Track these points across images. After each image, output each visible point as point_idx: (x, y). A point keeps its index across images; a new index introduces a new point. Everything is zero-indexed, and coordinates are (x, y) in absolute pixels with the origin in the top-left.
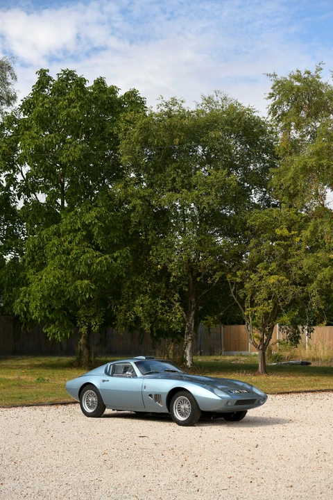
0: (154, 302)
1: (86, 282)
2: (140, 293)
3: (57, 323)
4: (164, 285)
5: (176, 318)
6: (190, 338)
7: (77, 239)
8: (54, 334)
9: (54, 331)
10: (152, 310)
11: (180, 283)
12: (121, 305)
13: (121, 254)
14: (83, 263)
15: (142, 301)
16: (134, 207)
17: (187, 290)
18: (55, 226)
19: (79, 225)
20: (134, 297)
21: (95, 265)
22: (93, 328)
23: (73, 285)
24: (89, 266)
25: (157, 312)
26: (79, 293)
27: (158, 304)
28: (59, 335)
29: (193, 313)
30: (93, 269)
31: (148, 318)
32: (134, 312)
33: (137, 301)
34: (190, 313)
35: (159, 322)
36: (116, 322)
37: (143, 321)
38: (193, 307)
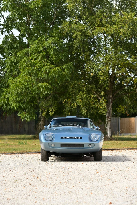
0: (89, 97)
1: (45, 84)
2: (79, 91)
3: (27, 110)
4: (94, 86)
5: (102, 106)
6: (109, 120)
7: (40, 57)
8: (25, 117)
9: (25, 115)
10: (87, 101)
11: (104, 85)
12: (68, 99)
13: (67, 66)
14: (44, 72)
15: (81, 96)
16: (76, 37)
17: (109, 89)
18: (26, 49)
19: (41, 49)
20: (76, 94)
21: (51, 73)
22: (50, 113)
23: (37, 86)
24: (47, 74)
25: (90, 103)
26: (41, 91)
27: (91, 98)
28: (28, 118)
29: (111, 104)
30: (50, 76)
31: (85, 107)
32: (76, 103)
33: (78, 96)
34: (109, 104)
35: (92, 109)
36: (65, 110)
37: (81, 109)
38: (111, 100)
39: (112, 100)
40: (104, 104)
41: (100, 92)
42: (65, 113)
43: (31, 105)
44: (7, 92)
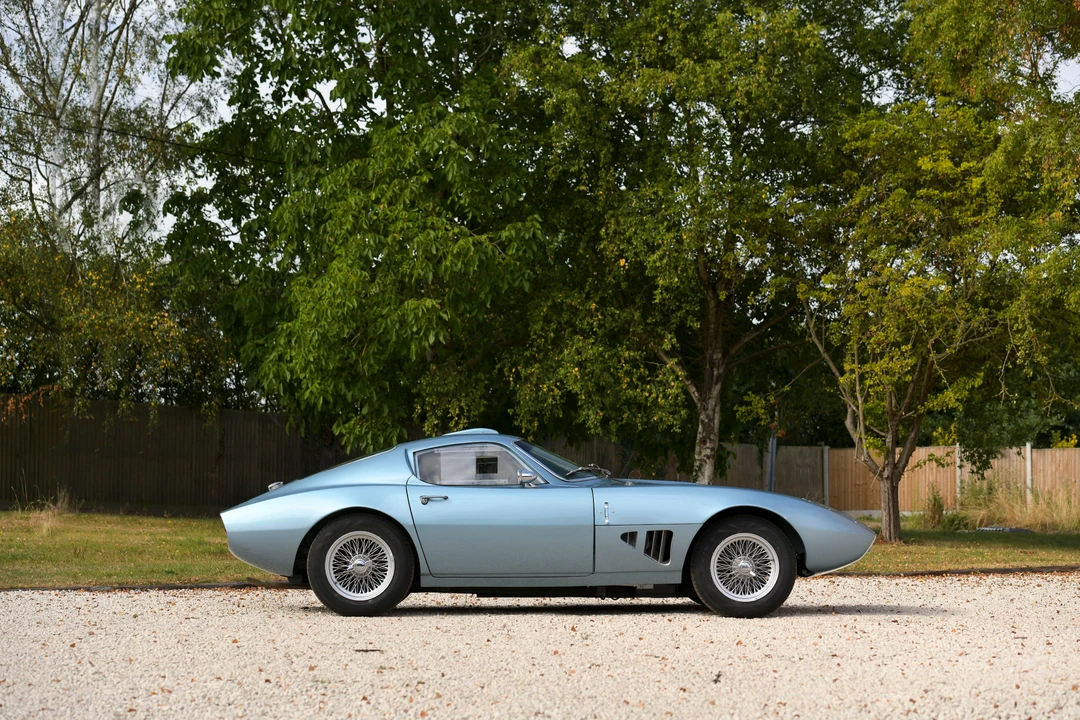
0: (611, 357)
1: (429, 303)
3: (365, 411)
4: (637, 315)
5: (666, 397)
6: (708, 452)
7: (408, 193)
8: (358, 439)
9: (357, 431)
10: (606, 375)
11: (680, 308)
12: (526, 366)
13: (518, 231)
14: (421, 253)
15: (577, 352)
16: (558, 108)
17: (697, 325)
20: (558, 343)
21: (450, 257)
22: (453, 424)
23: (398, 312)
24: (435, 262)
25: (618, 381)
26: (412, 333)
27: (619, 361)
28: (370, 441)
29: (716, 390)
30: (446, 271)
31: (596, 398)
32: (559, 381)
33: (566, 352)
34: (710, 389)
35: (625, 408)
36: (516, 408)
37: (582, 405)
38: (715, 373)
39: (721, 371)
41: (659, 339)
42: (516, 423)
43: (382, 389)
44: (290, 335)
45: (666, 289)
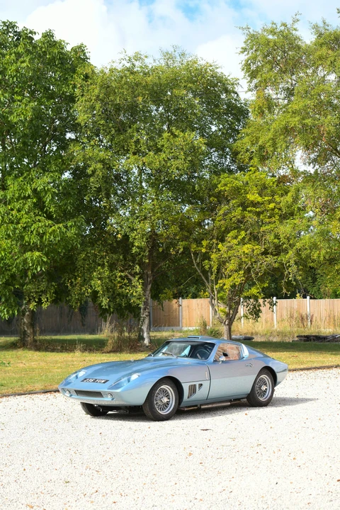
0: (112, 276)
1: (37, 254)
2: (96, 265)
3: (3, 300)
5: (136, 292)
6: (147, 314)
7: (27, 206)
10: (110, 284)
11: (140, 254)
12: (76, 279)
13: (75, 222)
14: (34, 232)
15: (100, 274)
16: (94, 172)
17: (147, 261)
19: (29, 192)
20: (91, 270)
21: (48, 235)
23: (22, 258)
24: (41, 236)
25: (115, 285)
26: (29, 267)
27: (116, 277)
28: (6, 313)
29: (149, 287)
30: (46, 240)
31: (106, 293)
32: (91, 286)
33: (95, 274)
34: (147, 287)
35: (117, 297)
36: (70, 297)
37: (100, 296)
38: (149, 280)
39: (151, 279)
40: (139, 289)
41: (132, 267)
43: (10, 290)
45: (138, 247)
